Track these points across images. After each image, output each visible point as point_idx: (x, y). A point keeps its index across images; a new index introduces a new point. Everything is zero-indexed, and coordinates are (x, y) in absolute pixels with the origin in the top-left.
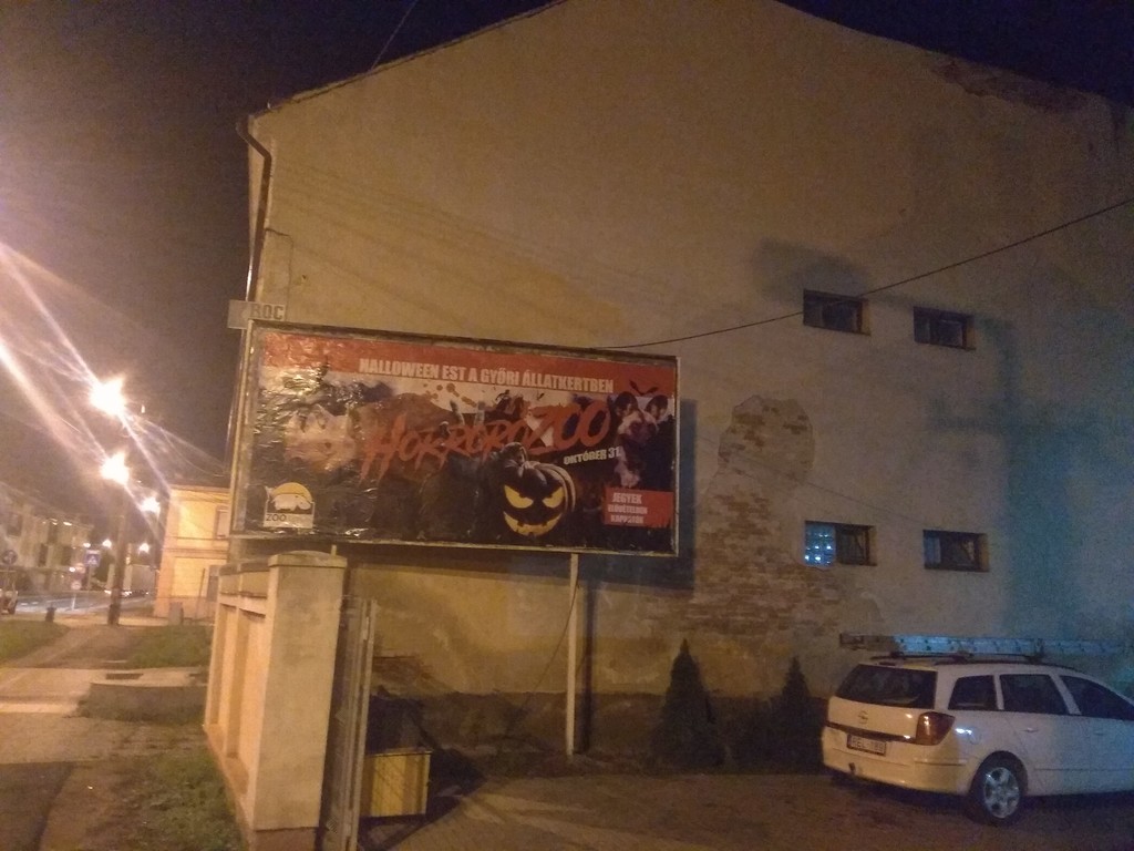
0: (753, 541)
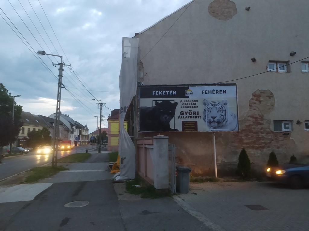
0: (260, 126)
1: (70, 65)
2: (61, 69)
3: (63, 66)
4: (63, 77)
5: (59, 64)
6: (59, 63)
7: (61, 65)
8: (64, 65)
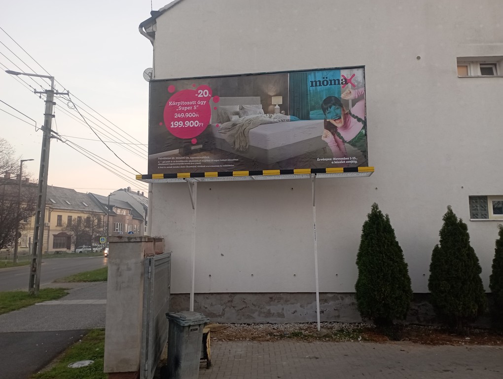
1: (68, 94)
2: (50, 103)
3: (55, 95)
4: (54, 116)
5: (47, 92)
6: (46, 90)
7: (50, 93)
8: (57, 94)
